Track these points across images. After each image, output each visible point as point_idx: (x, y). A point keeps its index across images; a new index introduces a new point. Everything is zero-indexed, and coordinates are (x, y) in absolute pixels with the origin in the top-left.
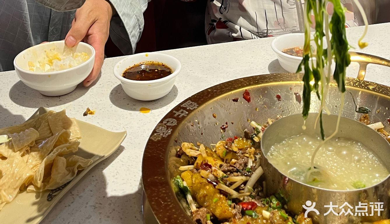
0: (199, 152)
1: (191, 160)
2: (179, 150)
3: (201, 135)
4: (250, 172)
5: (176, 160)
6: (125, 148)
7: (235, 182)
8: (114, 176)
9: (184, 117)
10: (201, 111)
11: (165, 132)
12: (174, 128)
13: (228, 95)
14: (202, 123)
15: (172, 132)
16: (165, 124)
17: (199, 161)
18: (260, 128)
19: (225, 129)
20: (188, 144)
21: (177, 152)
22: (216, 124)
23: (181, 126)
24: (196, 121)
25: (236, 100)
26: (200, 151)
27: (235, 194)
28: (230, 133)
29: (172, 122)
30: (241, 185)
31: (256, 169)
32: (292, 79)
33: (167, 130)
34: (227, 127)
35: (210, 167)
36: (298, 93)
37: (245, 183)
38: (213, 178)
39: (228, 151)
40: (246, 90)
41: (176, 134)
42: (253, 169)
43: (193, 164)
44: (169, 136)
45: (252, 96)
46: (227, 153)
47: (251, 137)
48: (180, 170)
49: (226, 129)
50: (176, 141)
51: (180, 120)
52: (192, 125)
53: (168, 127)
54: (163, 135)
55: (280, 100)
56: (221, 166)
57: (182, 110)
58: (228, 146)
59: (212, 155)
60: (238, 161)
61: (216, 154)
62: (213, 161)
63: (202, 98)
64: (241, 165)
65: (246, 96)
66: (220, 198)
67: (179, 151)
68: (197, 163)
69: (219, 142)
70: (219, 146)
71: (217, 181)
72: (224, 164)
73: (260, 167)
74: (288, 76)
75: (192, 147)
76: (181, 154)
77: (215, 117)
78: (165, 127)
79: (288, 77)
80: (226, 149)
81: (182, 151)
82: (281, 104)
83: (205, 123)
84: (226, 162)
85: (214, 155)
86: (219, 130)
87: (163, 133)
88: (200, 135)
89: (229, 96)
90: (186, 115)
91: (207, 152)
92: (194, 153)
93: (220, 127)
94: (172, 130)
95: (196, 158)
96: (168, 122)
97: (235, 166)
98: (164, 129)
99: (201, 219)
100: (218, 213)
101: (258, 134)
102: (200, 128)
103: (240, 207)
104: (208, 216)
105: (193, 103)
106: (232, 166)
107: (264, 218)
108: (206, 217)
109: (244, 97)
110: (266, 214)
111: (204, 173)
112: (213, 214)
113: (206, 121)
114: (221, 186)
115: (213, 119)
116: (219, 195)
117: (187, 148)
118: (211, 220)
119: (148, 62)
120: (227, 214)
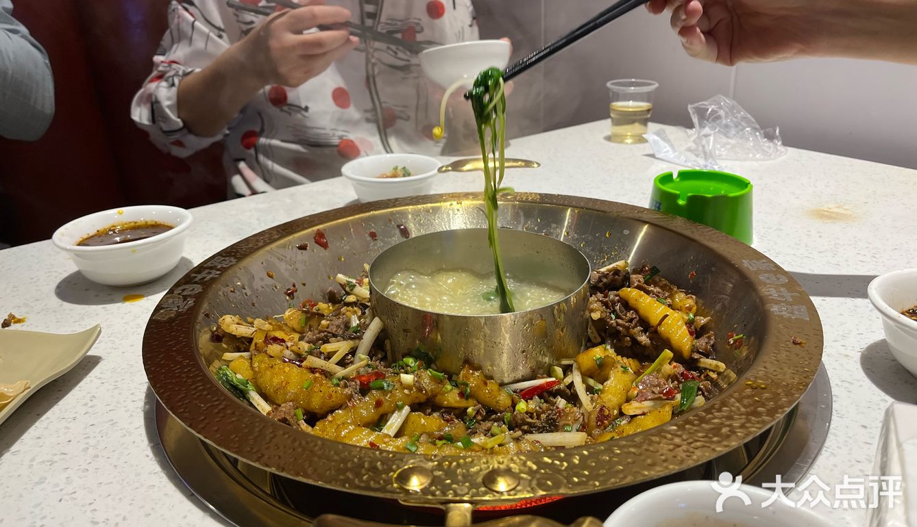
0: (254, 329)
1: (242, 344)
2: (215, 329)
3: (253, 307)
4: (359, 331)
5: (213, 347)
6: (103, 357)
7: (335, 352)
9: (213, 280)
10: (245, 268)
11: (182, 305)
12: (199, 298)
13: (288, 241)
14: (251, 288)
15: (196, 303)
16: (179, 294)
17: (259, 339)
18: (354, 281)
19: (293, 295)
20: (231, 316)
21: (213, 332)
22: (276, 288)
23: (210, 295)
24: (239, 283)
25: (303, 248)
26: (258, 327)
27: (341, 372)
29: (194, 289)
30: (347, 355)
31: (367, 326)
33: (186, 302)
34: (296, 291)
35: (283, 341)
37: (353, 352)
38: (293, 356)
39: (308, 315)
40: (318, 230)
41: (205, 306)
42: (363, 327)
43: (247, 350)
44: (192, 309)
45: (329, 238)
46: (308, 320)
47: (339, 298)
48: (225, 360)
49: (295, 294)
50: (207, 316)
51: (206, 285)
52: (232, 290)
53: (185, 298)
54: (179, 310)
55: (377, 240)
56: (302, 338)
57: (207, 271)
58: (307, 308)
59: (280, 328)
60: (333, 322)
61: (288, 327)
62: (285, 334)
64: (338, 326)
65: (320, 239)
66: (315, 379)
67: (215, 331)
68: (256, 344)
69: (288, 311)
70: (291, 315)
71: (300, 358)
72: (308, 334)
73: (376, 318)
75: (240, 322)
76: (220, 336)
77: (271, 277)
78: (179, 298)
80: (304, 314)
81: (224, 331)
82: (378, 245)
83: (255, 288)
84: (310, 330)
85: (284, 328)
86: (282, 297)
87: (178, 307)
88: (251, 306)
89: (290, 242)
90: (217, 276)
91: (270, 324)
92: (248, 330)
93: (283, 292)
94: (194, 300)
95: (251, 337)
96: (183, 290)
97: (329, 330)
98: (179, 301)
99: (288, 418)
100: (316, 403)
101: (352, 290)
102: (248, 294)
103: (355, 382)
104: (300, 412)
105: (227, 258)
106: (323, 332)
107: (403, 386)
108: (295, 415)
109: (317, 242)
110: (407, 378)
111: (274, 349)
112: (305, 410)
113: (257, 284)
114: (314, 361)
115: (269, 281)
116: (311, 376)
117: (231, 324)
118: (305, 421)
119: (126, 224)
120: (335, 399)
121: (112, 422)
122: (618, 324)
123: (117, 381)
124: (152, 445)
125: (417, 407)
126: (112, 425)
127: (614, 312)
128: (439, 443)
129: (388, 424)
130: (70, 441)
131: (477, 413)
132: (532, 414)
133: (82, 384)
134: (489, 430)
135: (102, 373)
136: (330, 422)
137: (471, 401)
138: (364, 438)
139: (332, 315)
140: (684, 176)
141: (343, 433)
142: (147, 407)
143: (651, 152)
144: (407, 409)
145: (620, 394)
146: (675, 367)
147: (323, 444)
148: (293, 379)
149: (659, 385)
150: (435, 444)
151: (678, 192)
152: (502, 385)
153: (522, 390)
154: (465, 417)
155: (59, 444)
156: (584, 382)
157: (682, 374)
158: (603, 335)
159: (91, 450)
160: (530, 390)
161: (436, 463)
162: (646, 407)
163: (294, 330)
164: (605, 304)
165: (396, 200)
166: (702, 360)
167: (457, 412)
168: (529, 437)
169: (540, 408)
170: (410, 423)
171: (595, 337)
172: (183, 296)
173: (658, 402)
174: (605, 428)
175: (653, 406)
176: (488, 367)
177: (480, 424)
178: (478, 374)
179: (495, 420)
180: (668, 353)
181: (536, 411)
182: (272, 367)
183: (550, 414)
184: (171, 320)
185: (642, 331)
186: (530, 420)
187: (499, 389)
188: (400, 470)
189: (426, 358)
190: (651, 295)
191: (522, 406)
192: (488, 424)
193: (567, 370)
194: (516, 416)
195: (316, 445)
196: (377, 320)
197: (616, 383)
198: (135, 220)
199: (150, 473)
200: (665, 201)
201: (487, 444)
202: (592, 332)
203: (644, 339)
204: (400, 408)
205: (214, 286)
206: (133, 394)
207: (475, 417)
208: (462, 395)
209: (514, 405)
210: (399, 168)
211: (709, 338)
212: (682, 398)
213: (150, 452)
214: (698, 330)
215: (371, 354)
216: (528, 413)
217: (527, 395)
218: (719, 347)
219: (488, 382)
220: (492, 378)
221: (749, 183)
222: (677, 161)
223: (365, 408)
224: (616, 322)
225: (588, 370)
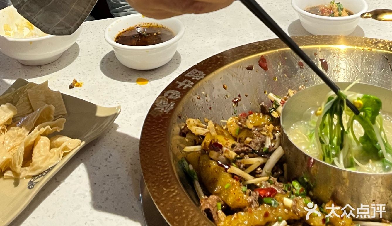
0: (207, 130)
2: (183, 127)
3: (210, 110)
5: (180, 140)
7: (250, 165)
9: (188, 89)
10: (209, 81)
11: (166, 107)
12: (177, 102)
13: (241, 62)
14: (211, 96)
15: (175, 106)
16: (167, 97)
17: (207, 140)
18: (279, 101)
20: (194, 120)
21: (181, 130)
22: (227, 97)
23: (185, 99)
24: (204, 93)
25: (250, 68)
26: (209, 129)
27: (251, 180)
28: (244, 107)
29: (175, 95)
30: (258, 168)
31: (275, 150)
32: (317, 43)
33: (169, 104)
34: (240, 100)
35: (221, 147)
36: (324, 59)
37: (262, 166)
38: (225, 160)
39: (241, 128)
40: (262, 56)
41: (180, 109)
42: (272, 150)
43: (200, 144)
44: (172, 111)
45: (269, 63)
46: (240, 131)
47: (268, 111)
48: (185, 152)
49: (239, 102)
50: (180, 117)
51: (184, 92)
52: (199, 97)
53: (170, 101)
54: (164, 110)
55: (303, 68)
56: (233, 146)
57: (186, 81)
58: (241, 123)
59: (222, 134)
60: (254, 140)
61: (228, 132)
62: (224, 140)
63: (210, 66)
64: (257, 144)
65: (263, 63)
66: (233, 184)
67: (184, 129)
69: (231, 118)
70: (232, 123)
71: (229, 163)
72: (238, 144)
73: (280, 147)
74: (312, 39)
75: (199, 124)
76: (185, 133)
77: (225, 88)
78: (166, 100)
79: (312, 41)
80: (239, 126)
81: (187, 128)
83: (214, 96)
84: (239, 142)
85: (225, 133)
86: (230, 104)
87: (164, 108)
88: (208, 109)
90: (191, 87)
91: (216, 130)
92: (202, 131)
93: (232, 100)
94: (174, 103)
95: (203, 137)
96: (170, 94)
97: (250, 145)
98: (166, 103)
99: (211, 209)
100: (230, 201)
101: (276, 108)
102: (208, 101)
103: (256, 193)
104: (220, 204)
105: (199, 72)
106: (247, 146)
107: (284, 206)
108: (216, 206)
109: (260, 65)
110: (288, 202)
112: (224, 202)
113: (215, 93)
114: (234, 169)
115: (223, 91)
116: (231, 180)
117: (193, 125)
118: (223, 210)
120: (241, 203)
125: (291, 223)
144: (285, 222)
172: (168, 99)
187: (351, 223)
189: (307, 185)
204: (280, 221)
205: (188, 94)
208: (324, 221)
215: (274, 170)
223: (258, 215)
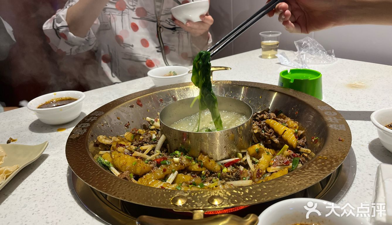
0: (112, 141)
1: (107, 147)
2: (96, 141)
4: (156, 141)
5: (95, 149)
6: (50, 155)
7: (146, 149)
8: (43, 174)
9: (94, 121)
10: (108, 116)
12: (88, 129)
14: (111, 124)
15: (87, 131)
16: (80, 127)
18: (154, 120)
19: (128, 126)
20: (102, 136)
21: (95, 143)
22: (121, 124)
23: (94, 126)
24: (105, 122)
25: (132, 106)
27: (149, 158)
28: (132, 128)
29: (86, 125)
30: (151, 151)
31: (160, 138)
33: (83, 130)
34: (129, 125)
35: (124, 145)
36: (173, 96)
37: (154, 149)
38: (128, 152)
39: (135, 135)
40: (138, 99)
41: (91, 132)
42: (158, 139)
43: (109, 150)
44: (86, 133)
45: (142, 102)
46: (134, 136)
47: (148, 128)
48: (100, 154)
50: (92, 136)
51: (92, 123)
52: (102, 125)
53: (83, 129)
56: (132, 144)
57: (92, 117)
58: (134, 132)
59: (123, 140)
64: (147, 139)
65: (139, 103)
66: (138, 161)
68: (113, 147)
69: (126, 133)
70: (128, 135)
71: (131, 152)
72: (135, 142)
75: (106, 138)
76: (98, 144)
77: (118, 119)
78: (80, 129)
80: (133, 134)
81: (99, 142)
82: (164, 105)
85: (125, 140)
86: (124, 128)
87: (80, 133)
88: (110, 131)
89: (126, 104)
90: (96, 119)
91: (119, 138)
92: (109, 141)
93: (124, 125)
94: (86, 129)
95: (111, 144)
96: (82, 126)
97: (143, 140)
99: (127, 177)
100: (138, 171)
101: (153, 124)
102: (109, 127)
103: (155, 162)
104: (132, 175)
105: (100, 112)
106: (141, 141)
107: (175, 163)
108: (130, 176)
109: (138, 104)
110: (176, 159)
111: (120, 149)
112: (134, 174)
113: (113, 122)
114: (137, 153)
115: (118, 121)
116: (136, 160)
117: (102, 139)
118: (134, 178)
119: (58, 99)
120: (147, 169)
121: (54, 181)
122: (265, 135)
123: (55, 164)
124: (71, 190)
125: (181, 171)
126: (54, 182)
127: (263, 129)
128: (190, 186)
129: (169, 178)
130: (36, 189)
131: (206, 173)
132: (229, 173)
133: (41, 166)
134: (211, 180)
135: (49, 161)
136: (144, 178)
137: (203, 168)
138: (159, 185)
139: (145, 135)
140: (293, 71)
141: (150, 183)
142: (68, 174)
143: (279, 62)
144: (176, 172)
145: (266, 163)
146: (289, 152)
147: (141, 188)
148: (128, 161)
149: (282, 160)
150: (188, 187)
151: (290, 78)
152: (216, 161)
153: (225, 163)
154: (201, 175)
155: (32, 191)
156: (251, 159)
157: (293, 155)
158: (259, 139)
159: (45, 193)
160: (228, 163)
161: (188, 194)
162: (278, 169)
163: (129, 141)
164: (260, 126)
165: (171, 85)
166: (301, 149)
167: (198, 173)
168: (228, 183)
169: (233, 170)
170: (178, 178)
171: (256, 141)
172: (82, 128)
173: (282, 167)
174: (260, 178)
175: (280, 168)
176: (210, 154)
177: (208, 178)
178: (206, 157)
179: (214, 176)
180: (286, 146)
181: (231, 172)
182: (120, 156)
183: (237, 173)
184: (77, 138)
185: (275, 137)
186: (228, 176)
187: (215, 163)
188: (173, 197)
189: (184, 151)
190: (279, 122)
191: (225, 170)
192: (211, 178)
193: (244, 154)
194: (222, 174)
195: (138, 188)
196: (163, 136)
197: (264, 159)
198: (62, 97)
199: (70, 202)
200: (285, 83)
201: (210, 186)
202: (254, 138)
203: (276, 141)
204: (173, 172)
205: (95, 123)
206: (62, 169)
207: (205, 175)
208: (200, 166)
209: (222, 170)
210: (172, 72)
211: (304, 139)
212: (293, 165)
213: (70, 193)
214: (299, 136)
215: (161, 150)
216: (228, 173)
217: (227, 165)
218: (308, 143)
219: (210, 160)
220: (212, 158)
221: (320, 74)
222: (290, 65)
223: (159, 172)
224: (265, 134)
225: (253, 154)
